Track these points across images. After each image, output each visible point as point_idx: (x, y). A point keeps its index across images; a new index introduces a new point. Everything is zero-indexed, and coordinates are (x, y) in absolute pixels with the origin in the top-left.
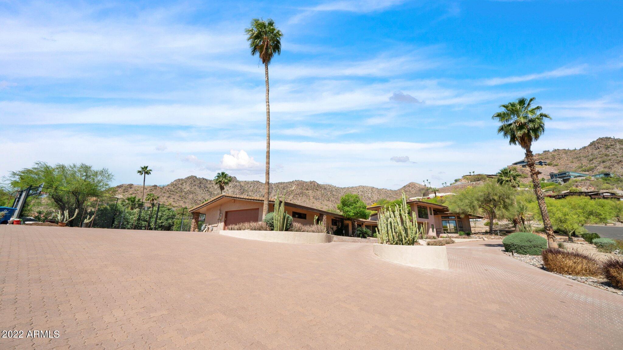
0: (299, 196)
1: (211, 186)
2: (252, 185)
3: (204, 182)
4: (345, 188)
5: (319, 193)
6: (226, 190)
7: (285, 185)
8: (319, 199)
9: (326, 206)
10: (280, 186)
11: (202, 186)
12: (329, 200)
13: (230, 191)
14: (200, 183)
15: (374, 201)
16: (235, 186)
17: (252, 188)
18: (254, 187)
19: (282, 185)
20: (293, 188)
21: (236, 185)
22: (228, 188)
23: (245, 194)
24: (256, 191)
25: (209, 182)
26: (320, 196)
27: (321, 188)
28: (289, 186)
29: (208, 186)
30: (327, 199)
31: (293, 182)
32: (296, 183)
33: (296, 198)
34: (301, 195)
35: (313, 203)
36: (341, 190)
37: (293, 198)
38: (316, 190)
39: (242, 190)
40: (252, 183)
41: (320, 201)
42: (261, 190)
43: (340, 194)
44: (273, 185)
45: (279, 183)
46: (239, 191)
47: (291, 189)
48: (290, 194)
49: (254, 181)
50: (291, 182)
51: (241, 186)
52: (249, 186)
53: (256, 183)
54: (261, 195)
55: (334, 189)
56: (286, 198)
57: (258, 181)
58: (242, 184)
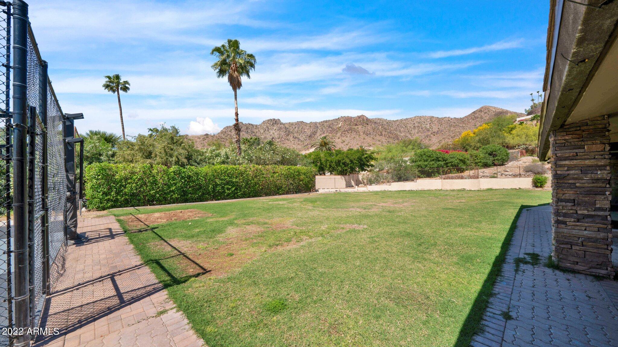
0: (348, 132)
1: (257, 130)
2: (296, 126)
3: (250, 126)
4: (397, 120)
5: (369, 127)
6: (272, 133)
7: (330, 123)
8: (370, 134)
9: (379, 141)
10: (325, 124)
11: (249, 131)
12: (382, 135)
13: (276, 134)
14: (247, 128)
15: (434, 132)
16: (280, 129)
17: (297, 129)
18: (298, 128)
19: (328, 124)
20: (340, 125)
21: (281, 128)
22: (274, 132)
23: (291, 136)
24: (301, 132)
25: (255, 127)
26: (371, 131)
27: (371, 122)
28: (334, 123)
29: (255, 131)
30: (380, 133)
31: (338, 118)
32: (342, 119)
33: (344, 135)
34: (350, 132)
35: (364, 139)
36: (394, 123)
37: (341, 135)
38: (366, 125)
39: (287, 132)
40: (296, 124)
41: (372, 136)
42: (306, 130)
43: (392, 127)
44: (318, 124)
45: (324, 121)
46: (285, 134)
47: (337, 126)
48: (337, 131)
49: (298, 122)
50: (336, 119)
51: (286, 128)
52: (294, 127)
53: (300, 123)
54: (307, 135)
55: (385, 123)
56: (333, 136)
57: (302, 122)
58: (287, 126)
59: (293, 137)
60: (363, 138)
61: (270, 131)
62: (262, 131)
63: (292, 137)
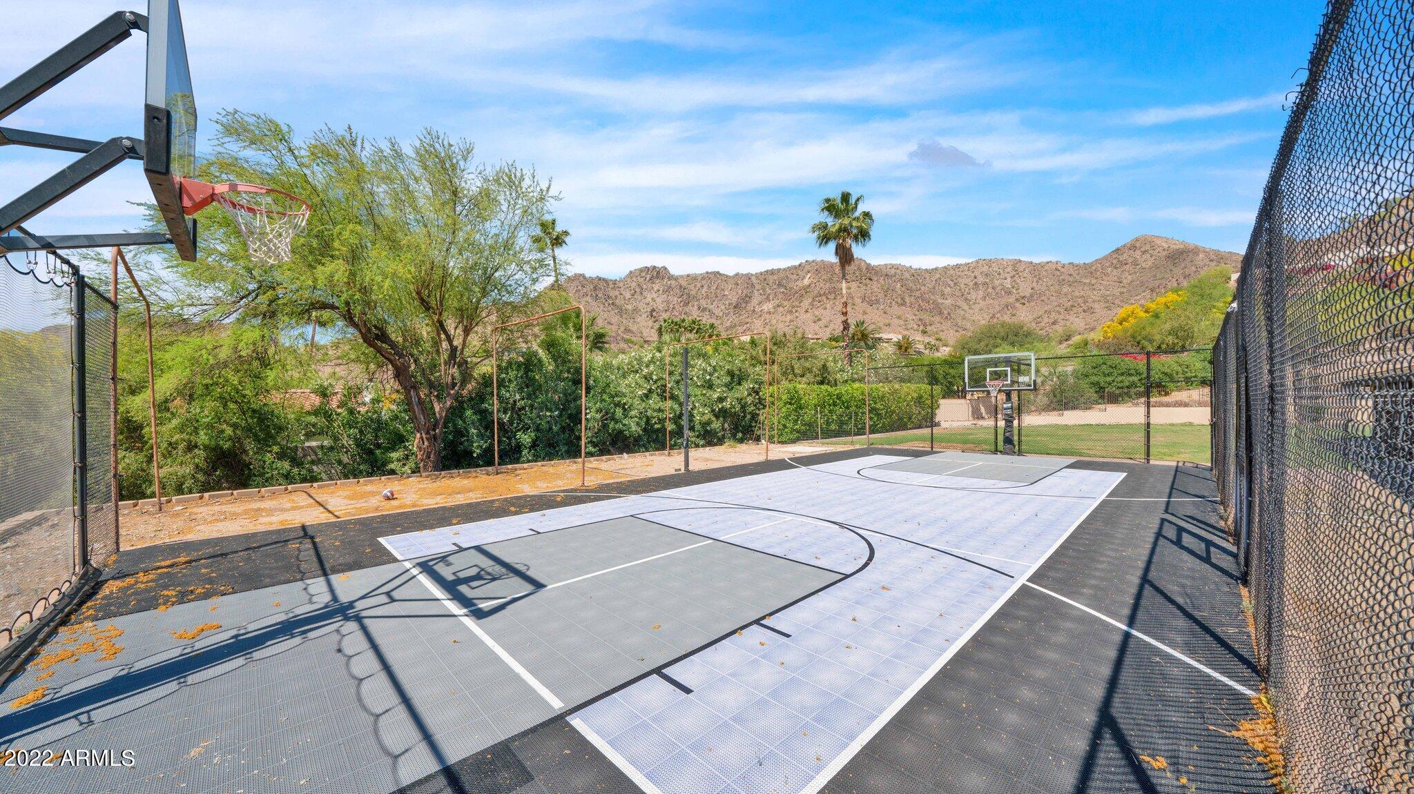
0: (827, 298)
1: (617, 293)
2: (704, 282)
3: (602, 284)
4: (936, 269)
5: (875, 286)
6: (650, 300)
7: (781, 275)
8: (877, 301)
9: (899, 318)
10: (771, 279)
11: (600, 295)
12: (903, 304)
13: (659, 300)
14: (595, 288)
15: (1023, 297)
16: (668, 289)
17: (705, 289)
18: (709, 287)
19: (775, 277)
20: (806, 282)
21: (670, 287)
22: (655, 295)
23: (693, 306)
24: (717, 297)
25: (611, 286)
26: (881, 296)
27: (876, 273)
28: (791, 276)
29: (613, 293)
30: (899, 300)
31: (800, 265)
32: (808, 268)
33: (819, 305)
34: (832, 296)
35: (865, 313)
36: (927, 276)
37: (812, 304)
38: (868, 281)
39: (685, 297)
40: (703, 278)
41: (882, 307)
42: (726, 293)
43: (925, 285)
44: (753, 279)
45: (767, 272)
46: (679, 300)
47: (800, 284)
48: (802, 296)
49: (707, 273)
50: (795, 267)
51: (681, 287)
52: (699, 285)
53: (712, 276)
54: (730, 304)
55: (907, 275)
56: (793, 307)
57: (718, 272)
58: (684, 284)
59: (699, 308)
60: (861, 312)
61: (645, 293)
62: (628, 295)
63: (696, 307)
